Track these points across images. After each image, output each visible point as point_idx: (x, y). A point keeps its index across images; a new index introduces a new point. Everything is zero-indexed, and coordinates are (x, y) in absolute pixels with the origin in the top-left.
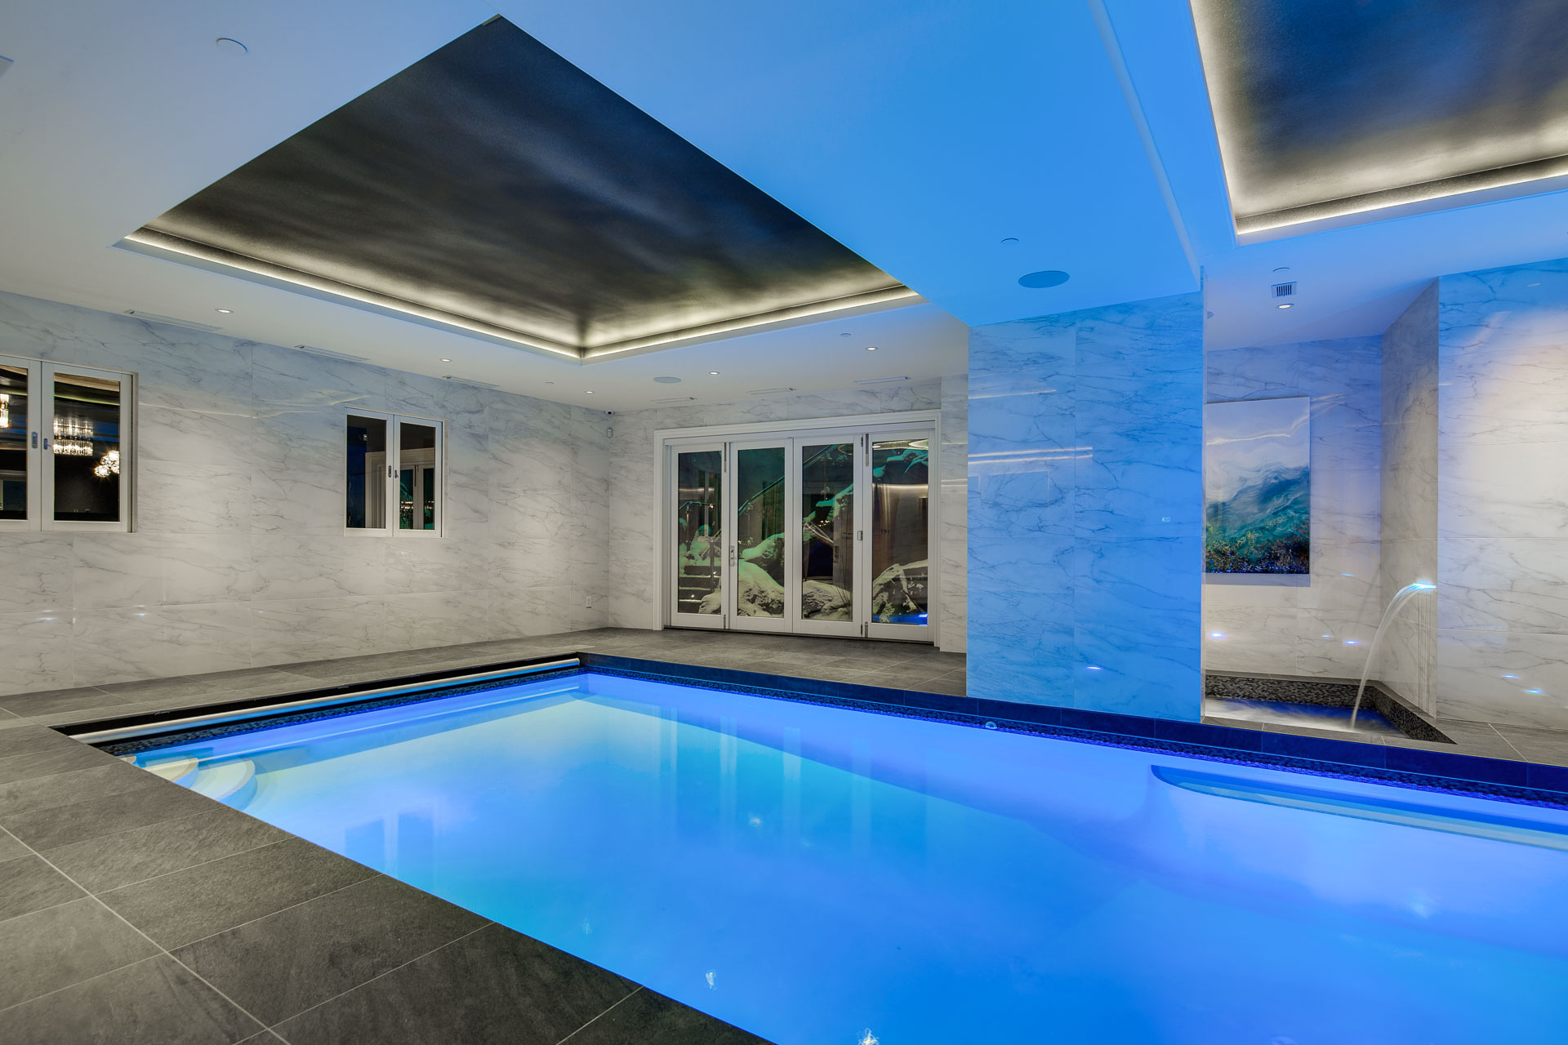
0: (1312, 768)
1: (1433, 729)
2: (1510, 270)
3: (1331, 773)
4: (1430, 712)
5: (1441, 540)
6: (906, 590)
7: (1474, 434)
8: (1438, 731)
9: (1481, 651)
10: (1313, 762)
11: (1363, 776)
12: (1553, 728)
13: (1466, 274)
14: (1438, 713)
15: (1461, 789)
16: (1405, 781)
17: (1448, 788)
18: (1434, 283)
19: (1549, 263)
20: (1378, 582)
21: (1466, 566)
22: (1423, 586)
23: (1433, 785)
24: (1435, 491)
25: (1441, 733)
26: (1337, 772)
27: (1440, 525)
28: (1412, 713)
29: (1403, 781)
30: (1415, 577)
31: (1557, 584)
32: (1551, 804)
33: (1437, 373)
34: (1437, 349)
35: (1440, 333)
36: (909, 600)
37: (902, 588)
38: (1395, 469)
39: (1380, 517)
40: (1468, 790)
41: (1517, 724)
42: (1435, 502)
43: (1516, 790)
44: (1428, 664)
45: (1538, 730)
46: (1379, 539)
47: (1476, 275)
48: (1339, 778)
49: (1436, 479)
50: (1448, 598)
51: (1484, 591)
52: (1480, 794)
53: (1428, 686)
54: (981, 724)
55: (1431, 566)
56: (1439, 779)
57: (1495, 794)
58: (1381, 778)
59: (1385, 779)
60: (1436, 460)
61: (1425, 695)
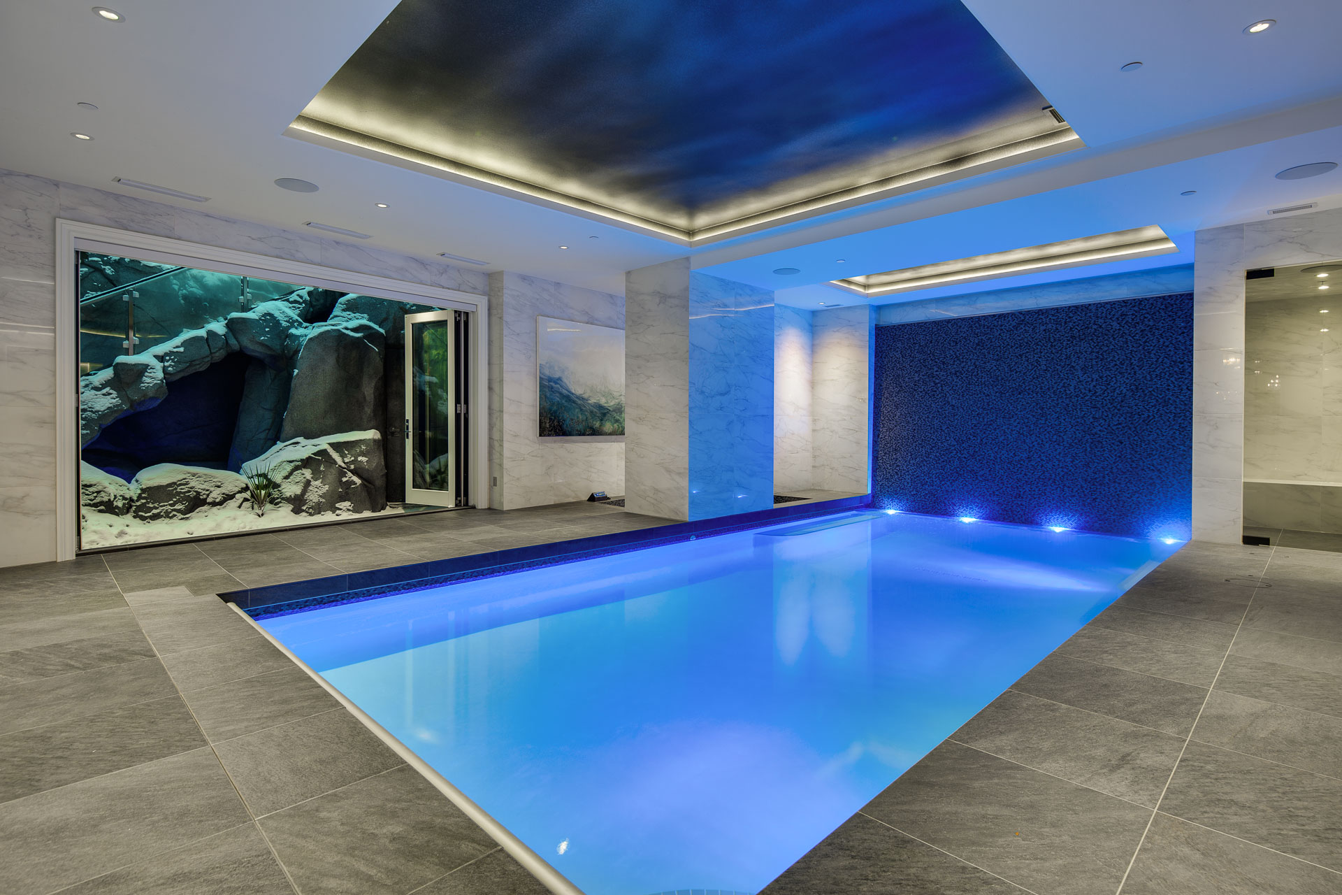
6: (343, 465)
36: (350, 474)
37: (335, 463)
54: (688, 539)
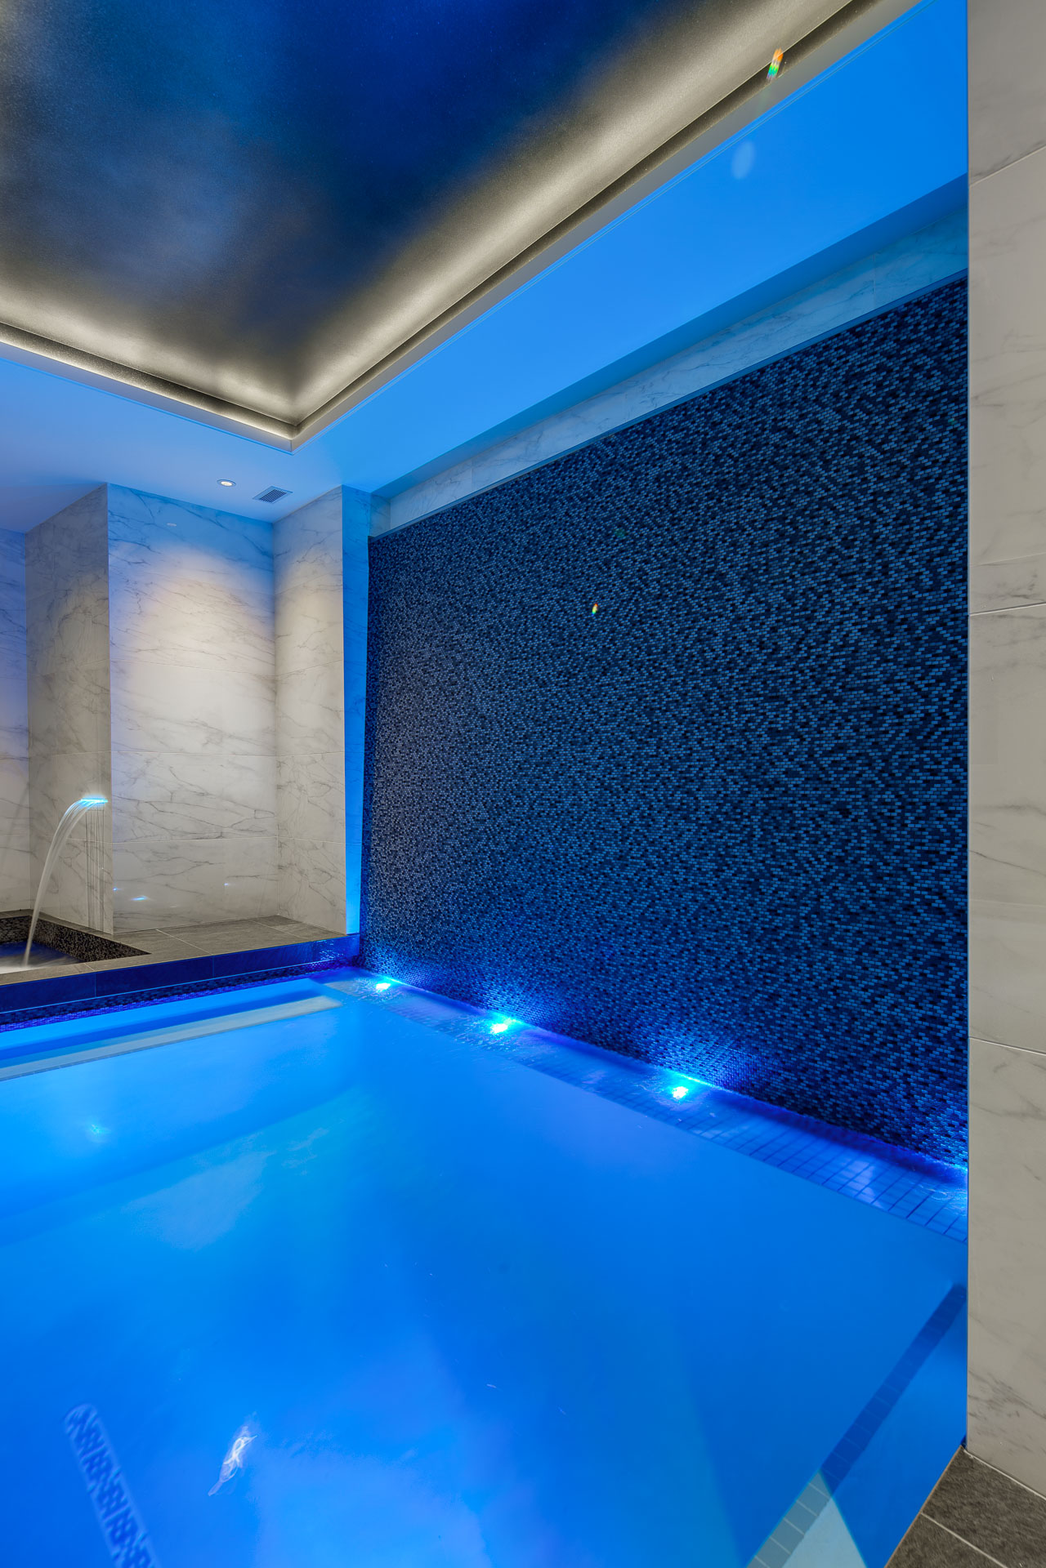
0: (14, 1021)
1: (116, 945)
2: (165, 500)
3: (35, 1021)
4: (106, 928)
5: (114, 753)
7: (140, 650)
8: (124, 946)
9: (149, 861)
10: (14, 1014)
11: (71, 1012)
12: (203, 923)
13: (131, 490)
14: (115, 929)
15: (161, 997)
16: (111, 1005)
17: (150, 999)
18: (101, 489)
19: (193, 506)
20: (27, 803)
21: (136, 779)
22: (93, 801)
23: (137, 1001)
24: (107, 703)
25: (128, 947)
26: (42, 1017)
27: (113, 738)
28: (87, 935)
29: (110, 1006)
30: (81, 791)
31: (203, 794)
32: (227, 988)
33: (107, 582)
34: (107, 556)
35: (110, 542)
38: (48, 679)
39: (29, 734)
40: (166, 996)
41: (178, 925)
42: (107, 715)
43: (202, 984)
44: (101, 881)
45: (195, 927)
46: (27, 756)
47: (138, 494)
48: (44, 1023)
49: (109, 691)
50: (121, 811)
51: (150, 803)
52: (176, 997)
53: (102, 904)
55: (104, 779)
56: (142, 992)
57: (187, 993)
58: (88, 1009)
59: (92, 1008)
60: (107, 671)
61: (97, 913)
